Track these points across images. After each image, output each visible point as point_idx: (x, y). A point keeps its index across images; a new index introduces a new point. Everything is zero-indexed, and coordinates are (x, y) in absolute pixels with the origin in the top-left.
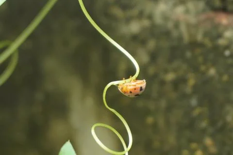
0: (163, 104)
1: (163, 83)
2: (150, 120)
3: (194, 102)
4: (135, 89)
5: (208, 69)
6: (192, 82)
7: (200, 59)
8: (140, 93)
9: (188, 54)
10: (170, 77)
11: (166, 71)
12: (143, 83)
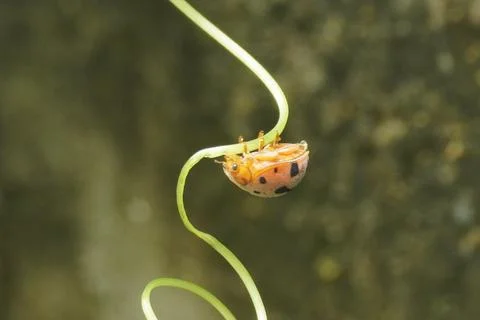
2: (328, 268)
4: (276, 170)
12: (299, 153)
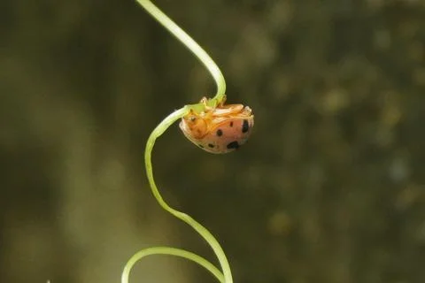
0: (315, 176)
3: (399, 170)
4: (232, 124)
6: (392, 116)
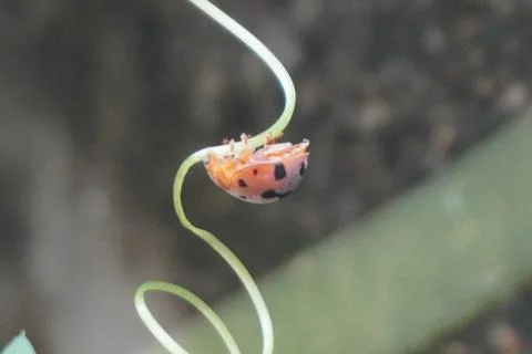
1: (346, 138)
5: (499, 89)
7: (476, 57)
8: (278, 185)
9: (434, 39)
10: (372, 116)
11: (357, 99)
